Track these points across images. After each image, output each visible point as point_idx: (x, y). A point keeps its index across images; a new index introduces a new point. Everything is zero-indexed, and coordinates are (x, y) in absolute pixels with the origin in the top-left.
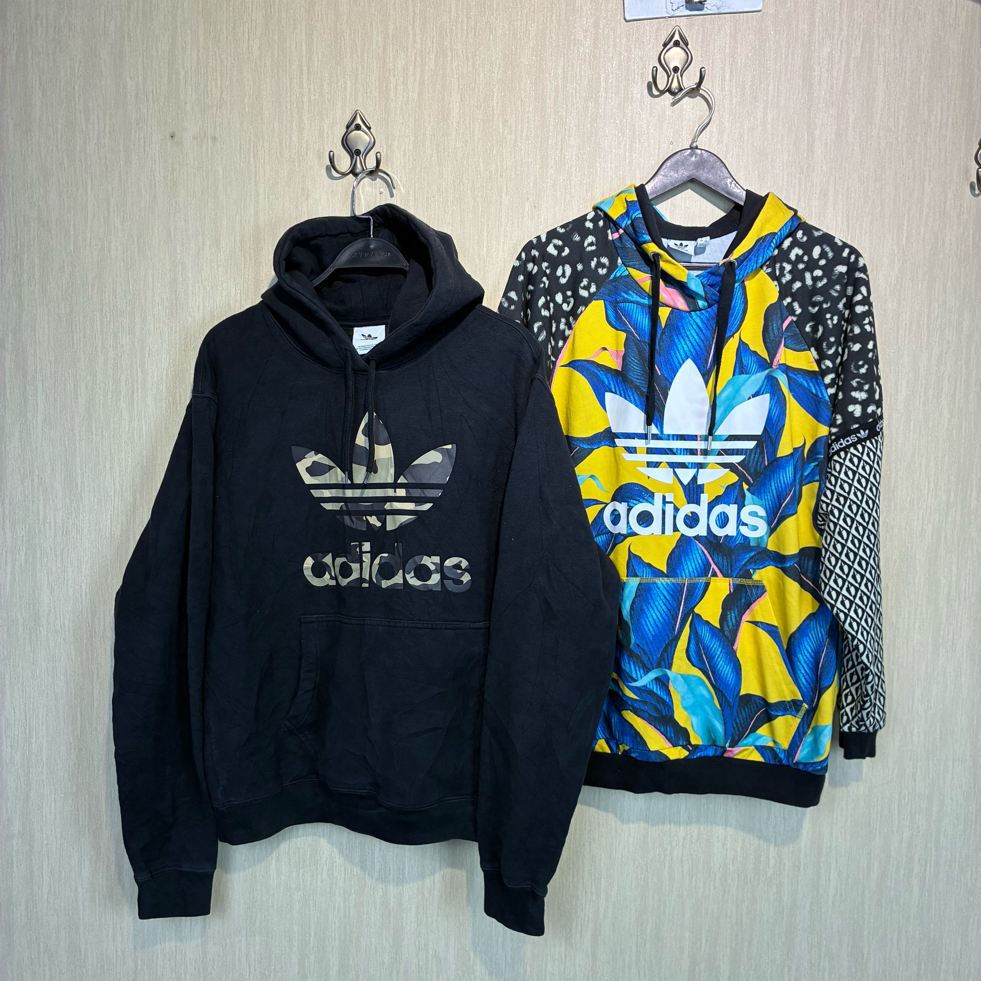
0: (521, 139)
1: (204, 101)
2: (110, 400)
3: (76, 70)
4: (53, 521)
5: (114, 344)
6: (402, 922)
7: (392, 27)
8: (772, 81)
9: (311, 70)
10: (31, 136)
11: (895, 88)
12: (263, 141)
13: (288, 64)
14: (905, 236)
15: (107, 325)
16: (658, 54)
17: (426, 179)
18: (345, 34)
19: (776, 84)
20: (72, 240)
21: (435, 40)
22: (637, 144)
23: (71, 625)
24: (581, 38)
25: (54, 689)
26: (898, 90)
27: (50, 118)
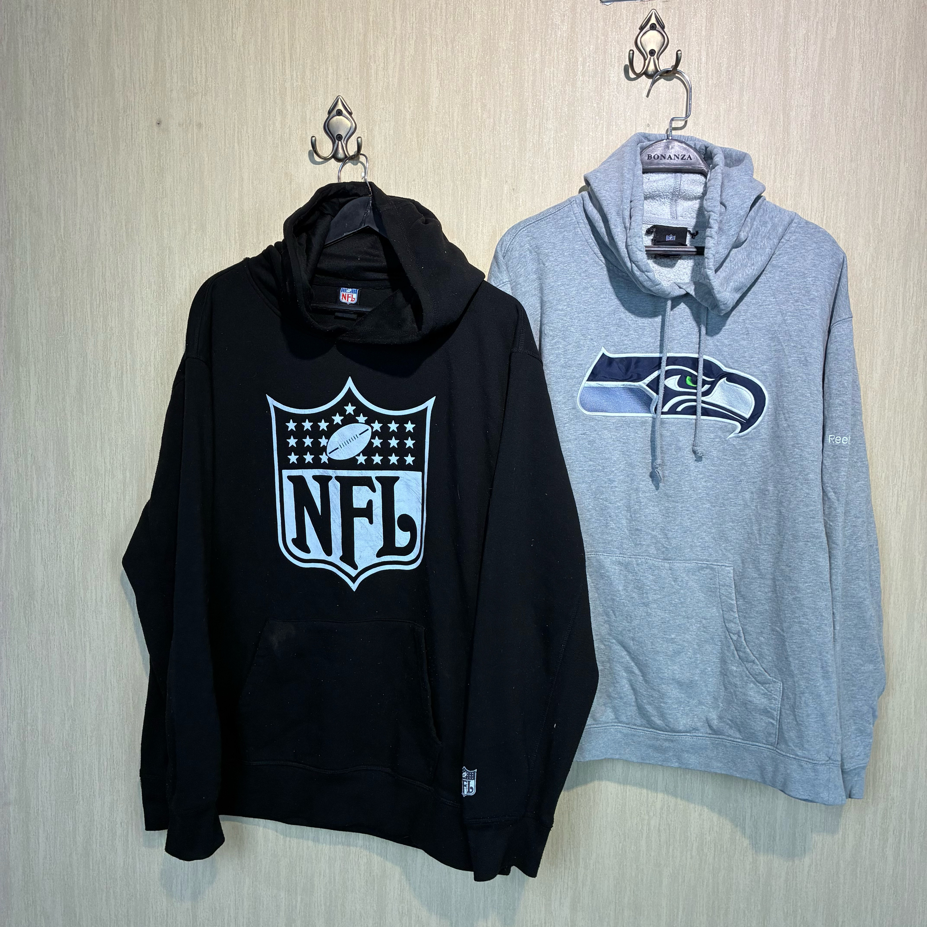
0: (500, 123)
1: (189, 88)
2: (100, 381)
3: (66, 60)
4: (45, 499)
5: (104, 326)
6: (386, 889)
7: (372, 13)
8: (748, 63)
9: (294, 57)
10: (22, 124)
11: (871, 68)
12: (247, 127)
13: (271, 50)
14: (880, 216)
15: (96, 308)
16: (635, 37)
17: (406, 163)
18: (326, 21)
19: (752, 66)
20: (62, 226)
21: (414, 26)
22: (614, 127)
23: (64, 600)
24: (559, 22)
25: (48, 661)
26: (874, 70)
27: (41, 106)
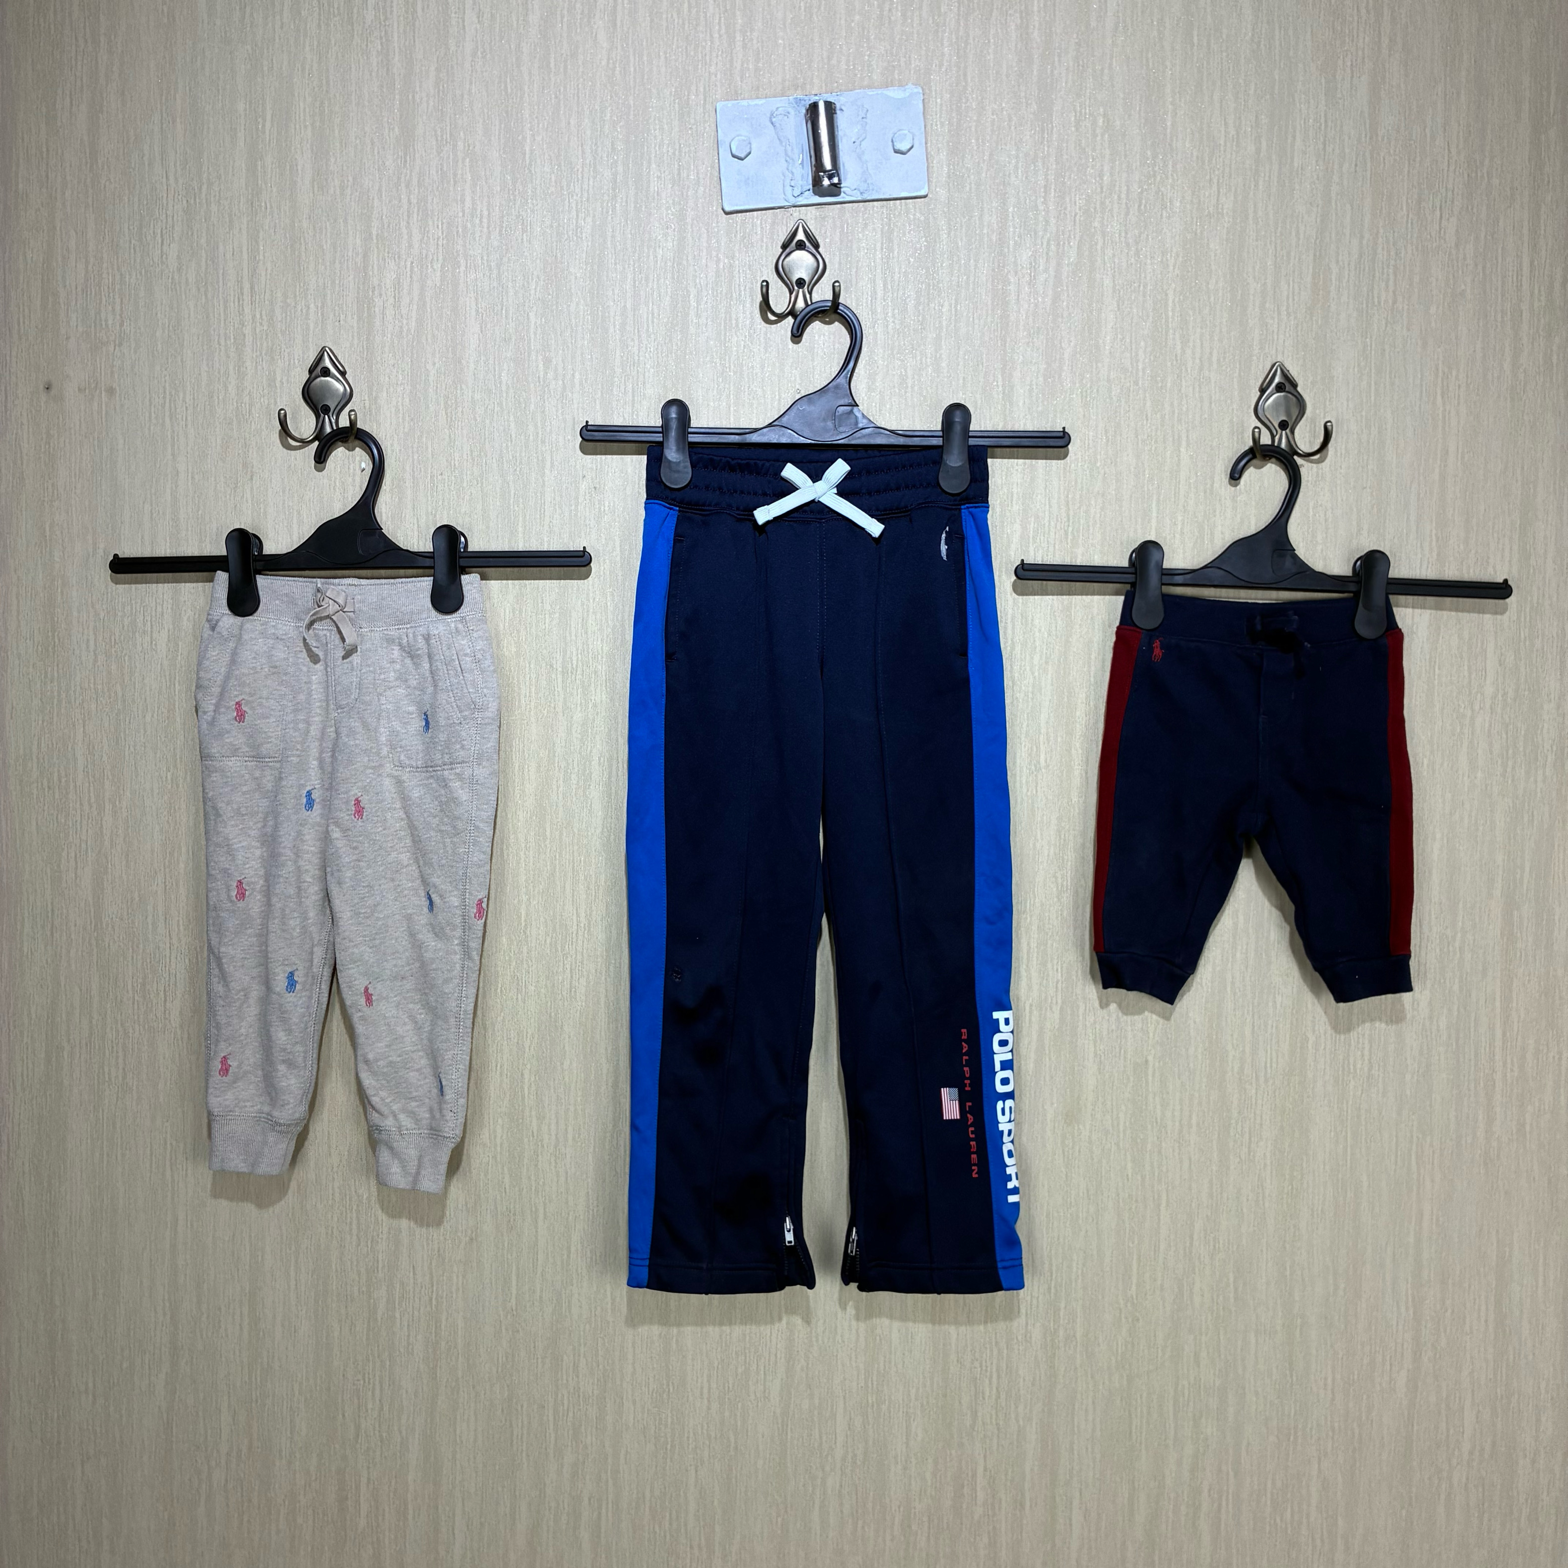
1: (95, 334)
7: (375, 224)
8: (946, 299)
9: (256, 289)
11: (1131, 308)
12: (185, 394)
13: (221, 279)
16: (775, 261)
17: (430, 446)
18: (306, 235)
19: (953, 302)
21: (440, 243)
26: (1136, 311)
